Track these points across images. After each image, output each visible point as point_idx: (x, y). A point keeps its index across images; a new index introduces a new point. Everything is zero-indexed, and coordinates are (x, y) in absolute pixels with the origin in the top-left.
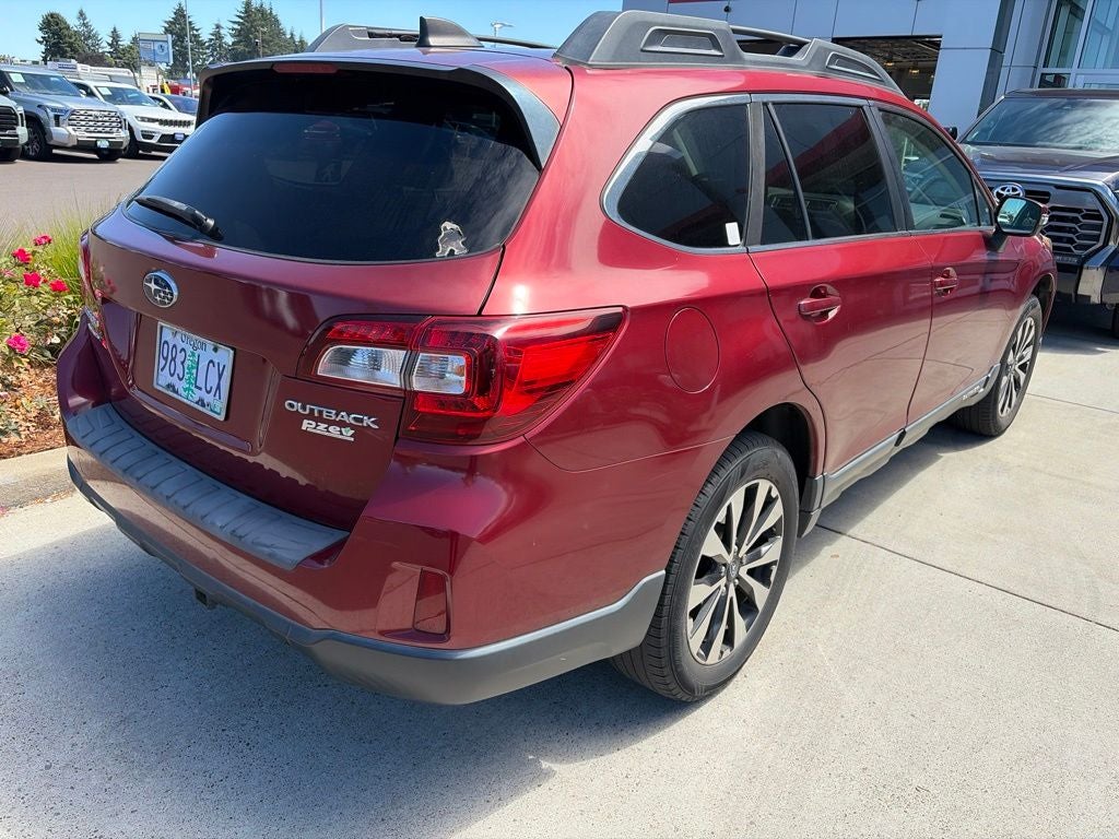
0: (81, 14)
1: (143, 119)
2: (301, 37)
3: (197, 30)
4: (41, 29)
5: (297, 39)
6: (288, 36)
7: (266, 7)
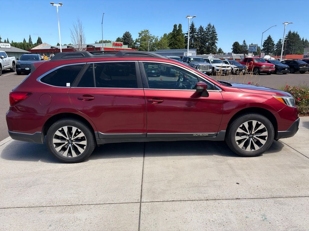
0: (244, 41)
1: (218, 67)
2: (306, 40)
3: (273, 42)
4: (233, 46)
5: (304, 40)
6: (301, 40)
7: (295, 32)
